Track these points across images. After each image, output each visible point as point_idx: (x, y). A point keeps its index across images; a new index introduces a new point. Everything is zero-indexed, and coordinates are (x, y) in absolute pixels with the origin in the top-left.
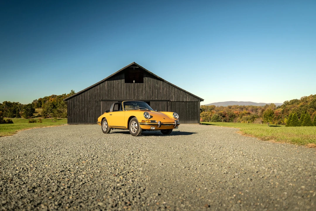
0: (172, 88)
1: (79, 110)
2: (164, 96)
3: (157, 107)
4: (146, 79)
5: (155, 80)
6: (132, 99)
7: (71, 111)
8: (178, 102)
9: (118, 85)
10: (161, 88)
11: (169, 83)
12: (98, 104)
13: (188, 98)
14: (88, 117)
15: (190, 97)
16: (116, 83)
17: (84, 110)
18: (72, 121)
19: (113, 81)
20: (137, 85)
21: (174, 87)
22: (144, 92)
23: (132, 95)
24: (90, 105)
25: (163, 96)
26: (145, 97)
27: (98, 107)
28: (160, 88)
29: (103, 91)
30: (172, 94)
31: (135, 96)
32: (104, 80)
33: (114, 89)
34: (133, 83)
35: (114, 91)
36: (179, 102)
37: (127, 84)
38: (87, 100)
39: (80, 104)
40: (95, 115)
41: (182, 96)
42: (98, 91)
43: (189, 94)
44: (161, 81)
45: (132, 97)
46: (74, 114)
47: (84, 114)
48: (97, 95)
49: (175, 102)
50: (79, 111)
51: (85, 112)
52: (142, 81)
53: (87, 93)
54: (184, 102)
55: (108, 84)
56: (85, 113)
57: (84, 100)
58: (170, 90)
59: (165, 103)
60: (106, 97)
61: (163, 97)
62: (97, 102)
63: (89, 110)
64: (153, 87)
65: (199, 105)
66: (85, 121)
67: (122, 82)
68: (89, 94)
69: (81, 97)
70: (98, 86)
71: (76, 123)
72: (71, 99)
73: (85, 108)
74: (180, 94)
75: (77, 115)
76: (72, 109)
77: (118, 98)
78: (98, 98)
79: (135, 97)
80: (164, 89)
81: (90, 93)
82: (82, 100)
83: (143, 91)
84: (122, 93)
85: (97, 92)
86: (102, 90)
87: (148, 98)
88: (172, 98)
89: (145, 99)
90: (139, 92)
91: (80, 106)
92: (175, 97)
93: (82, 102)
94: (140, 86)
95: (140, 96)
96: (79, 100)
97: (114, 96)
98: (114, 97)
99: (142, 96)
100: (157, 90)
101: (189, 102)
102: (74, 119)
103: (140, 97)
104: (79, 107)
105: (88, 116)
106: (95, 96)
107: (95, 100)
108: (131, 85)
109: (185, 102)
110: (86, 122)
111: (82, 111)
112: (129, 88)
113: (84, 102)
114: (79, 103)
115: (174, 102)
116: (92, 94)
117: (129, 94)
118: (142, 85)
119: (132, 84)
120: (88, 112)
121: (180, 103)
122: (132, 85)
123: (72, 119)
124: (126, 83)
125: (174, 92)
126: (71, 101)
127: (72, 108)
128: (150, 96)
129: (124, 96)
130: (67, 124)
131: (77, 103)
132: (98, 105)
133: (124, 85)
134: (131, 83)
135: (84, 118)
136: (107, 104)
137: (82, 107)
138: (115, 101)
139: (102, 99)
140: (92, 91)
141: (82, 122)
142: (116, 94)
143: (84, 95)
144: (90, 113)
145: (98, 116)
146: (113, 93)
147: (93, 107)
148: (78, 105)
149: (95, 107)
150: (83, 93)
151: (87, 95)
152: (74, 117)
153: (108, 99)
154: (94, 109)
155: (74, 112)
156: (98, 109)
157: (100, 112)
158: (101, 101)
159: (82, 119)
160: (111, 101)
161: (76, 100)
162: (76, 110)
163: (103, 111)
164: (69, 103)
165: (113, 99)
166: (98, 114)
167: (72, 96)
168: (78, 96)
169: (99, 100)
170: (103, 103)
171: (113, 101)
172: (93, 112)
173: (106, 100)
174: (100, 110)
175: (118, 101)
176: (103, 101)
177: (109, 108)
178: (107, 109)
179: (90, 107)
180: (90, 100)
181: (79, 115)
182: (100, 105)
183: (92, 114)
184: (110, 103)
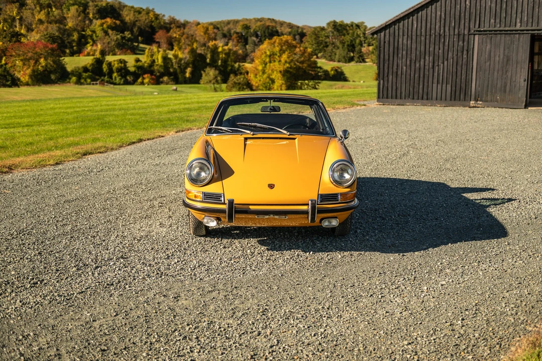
1: (408, 63)
7: (386, 65)
12: (465, 43)
14: (435, 85)
17: (422, 63)
18: (390, 95)
24: (441, 46)
27: (465, 52)
29: (483, 2)
38: (433, 32)
39: (414, 46)
40: (454, 77)
42: (468, 2)
46: (395, 75)
47: (422, 76)
48: (462, 15)
50: (411, 65)
51: (427, 67)
53: (433, 11)
56: (427, 73)
57: (423, 33)
60: (492, 21)
62: (461, 37)
63: (436, 64)
66: (425, 97)
68: (439, 13)
69: (415, 22)
71: (398, 101)
72: (387, 31)
73: (427, 58)
75: (404, 76)
76: (391, 58)
77: (530, 24)
78: (467, 25)
81: (443, 9)
82: (419, 33)
85: (463, 4)
91: (414, 50)
93: (419, 39)
96: (410, 33)
97: (519, 15)
98: (518, 20)
102: (394, 88)
104: (409, 52)
105: (435, 80)
106: (457, 17)
107: (456, 30)
110: (427, 99)
111: (418, 65)
113: (423, 38)
114: (409, 42)
116: (448, 13)
120: (433, 67)
123: (390, 89)
126: (387, 37)
127: (391, 55)
130: (374, 104)
131: (405, 41)
132: (465, 48)
135: (421, 86)
136: (492, 43)
137: (418, 53)
138: (519, 34)
139: (479, 27)
140: (450, 4)
141: (416, 97)
142: (526, 10)
143: (425, 18)
144: (439, 72)
145: (464, 80)
146: (516, 5)
147: (449, 52)
148: (406, 48)
149: (456, 54)
150: (424, 10)
151: (433, 15)
152: (394, 84)
153: (498, 26)
154: (453, 58)
155: (395, 67)
156: (465, 60)
157: (469, 68)
158: (476, 33)
159: (418, 89)
160: (509, 32)
161: (401, 34)
162: (401, 62)
163: (478, 67)
164: (382, 43)
165: (515, 26)
166: (463, 77)
167: (391, 21)
168: (407, 20)
169: (469, 32)
170: (481, 41)
171: (514, 32)
172: (450, 70)
173: (489, 31)
174: (471, 62)
175: (530, 32)
176: (483, 33)
177: (499, 57)
178: (492, 59)
179: (441, 54)
180: (442, 31)
181: (409, 77)
182: (472, 47)
183: (446, 75)
184: (503, 41)
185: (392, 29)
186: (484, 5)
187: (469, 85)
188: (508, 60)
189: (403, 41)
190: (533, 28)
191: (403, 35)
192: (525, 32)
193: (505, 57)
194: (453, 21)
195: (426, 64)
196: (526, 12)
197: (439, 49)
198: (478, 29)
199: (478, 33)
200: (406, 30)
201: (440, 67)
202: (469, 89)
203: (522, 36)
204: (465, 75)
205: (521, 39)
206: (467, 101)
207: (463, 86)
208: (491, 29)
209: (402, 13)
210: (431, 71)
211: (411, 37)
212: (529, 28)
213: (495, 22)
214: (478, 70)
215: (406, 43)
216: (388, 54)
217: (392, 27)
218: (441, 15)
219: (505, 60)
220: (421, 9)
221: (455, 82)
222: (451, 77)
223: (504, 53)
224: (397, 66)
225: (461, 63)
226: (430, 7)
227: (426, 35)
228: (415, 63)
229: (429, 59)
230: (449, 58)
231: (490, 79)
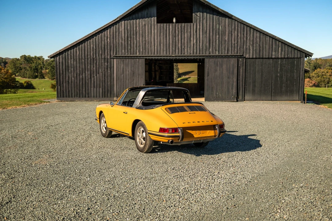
0: (248, 32)
1: (75, 75)
2: (233, 48)
3: (218, 68)
4: (197, 16)
5: (215, 16)
6: (171, 53)
7: (61, 77)
8: (259, 58)
9: (144, 27)
10: (227, 33)
11: (242, 21)
12: (109, 64)
13: (280, 50)
14: (92, 89)
15: (284, 49)
16: (141, 24)
17: (84, 75)
18: (65, 95)
19: (134, 21)
20: (180, 28)
21: (252, 30)
22: (194, 41)
23: (171, 47)
24: (94, 65)
25: (230, 48)
26: (195, 51)
27: (109, 69)
28: (224, 33)
29: (117, 40)
30: (248, 44)
31: (177, 48)
32: (118, 19)
33: (138, 36)
34: (173, 22)
35: (138, 39)
36: (263, 58)
37: (162, 25)
38: (89, 57)
39: (78, 65)
40: (104, 84)
41: (267, 47)
42: (108, 40)
43: (282, 43)
44: (227, 19)
45: (171, 51)
46: (67, 83)
47: (84, 83)
48: (106, 47)
49: (253, 60)
50: (77, 77)
51: (87, 78)
52: (189, 20)
53: (89, 44)
54: (272, 58)
55: (126, 27)
56: (87, 81)
57: (83, 57)
58: (245, 35)
59: (233, 61)
60: (123, 51)
61: (230, 50)
62: (106, 60)
63: (92, 76)
64: (211, 31)
65: (302, 64)
66: (87, 96)
67: (153, 23)
68: (92, 46)
69: (78, 51)
70: (108, 31)
71: (70, 99)
72: (61, 56)
73: (86, 72)
74: (264, 42)
75: (73, 83)
76: (64, 73)
77: (144, 53)
78: (109, 53)
79: (177, 51)
80: (233, 33)
81: (94, 43)
82: (80, 58)
83: (192, 39)
84: (153, 43)
85: (106, 41)
86: (115, 38)
87: (201, 52)
88: (248, 51)
89: (195, 53)
90: (183, 41)
91: (78, 68)
92: (255, 48)
93: (81, 61)
94: (186, 29)
95: (186, 47)
96: (75, 57)
97: (138, 48)
98: (138, 51)
99: (189, 49)
100: (218, 36)
101: (281, 58)
102: (67, 91)
103: (186, 50)
104: (75, 69)
105: (92, 86)
106: (103, 48)
107: (103, 56)
108: (168, 27)
109: (275, 58)
110: (88, 97)
111: (81, 77)
112: (165, 34)
113: (83, 61)
114: (75, 63)
115: (253, 58)
116: (97, 46)
117: (165, 44)
118: (189, 27)
119: (171, 24)
120: (91, 78)
121: (265, 60)
122: (171, 27)
123: (65, 91)
124: (159, 24)
125: (251, 39)
126: (61, 59)
127: (64, 71)
128: (205, 48)
129: (156, 48)
130: (55, 101)
131: (72, 62)
132: (109, 66)
133: (156, 27)
134: (168, 24)
135: (84, 89)
136: (124, 64)
137: (81, 69)
138: (139, 58)
139: (116, 54)
140: (98, 41)
141: (81, 96)
142: (141, 45)
143: (84, 49)
144: (94, 81)
145: (110, 85)
146: (135, 42)
147: (100, 69)
148: (73, 67)
149: (104, 70)
150: (83, 44)
151: (89, 47)
152: (67, 88)
153: (127, 54)
154: (102, 72)
155: (67, 78)
156: (109, 74)
157: (112, 78)
158: (114, 57)
159: (82, 91)
160: (133, 57)
161: (69, 58)
162: (70, 75)
163: (117, 77)
164: (58, 63)
165: (136, 54)
166: (109, 83)
167: (63, 50)
168: (73, 50)
169: (110, 57)
170: (117, 62)
171: (136, 57)
172: (101, 79)
173: (122, 57)
174: (113, 75)
175: (144, 57)
176: (118, 58)
177: (128, 71)
178: (125, 73)
179: (95, 70)
180: (94, 56)
181: (76, 84)
182: (113, 66)
183: (98, 82)
184: (130, 62)
185: (64, 55)
186: (118, 42)
187: (112, 88)
188: (133, 74)
189: (71, 62)
190: (146, 55)
191: (71, 59)
192: (142, 57)
193: (132, 72)
194: (101, 51)
195: (86, 76)
196: (141, 46)
197: (94, 67)
198: (116, 56)
199: (115, 57)
200: (73, 55)
201: (94, 78)
202: (112, 90)
203: (140, 60)
204: (110, 82)
205: (140, 61)
206: (112, 97)
207: (109, 89)
208: (123, 55)
209: (69, 45)
210: (89, 80)
211: (75, 60)
212: (144, 55)
213: (125, 52)
214: (117, 79)
215: (73, 63)
216: (62, 70)
217: (63, 54)
218: (93, 47)
219: (132, 73)
220: (81, 43)
221: (104, 86)
222: (101, 84)
223: (131, 70)
224: (68, 77)
225: (107, 75)
226: (86, 42)
227: (85, 59)
228: (79, 75)
229: (88, 73)
230: (100, 72)
231: (124, 84)
